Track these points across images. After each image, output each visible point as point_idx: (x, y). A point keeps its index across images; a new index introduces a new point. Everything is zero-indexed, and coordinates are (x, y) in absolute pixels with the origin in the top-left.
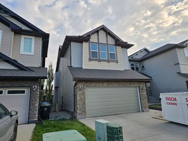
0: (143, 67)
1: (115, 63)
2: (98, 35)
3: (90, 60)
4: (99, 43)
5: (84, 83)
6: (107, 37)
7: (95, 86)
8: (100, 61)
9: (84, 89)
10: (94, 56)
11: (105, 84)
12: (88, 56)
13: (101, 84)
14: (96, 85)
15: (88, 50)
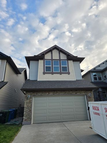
0: (105, 77)
1: (67, 75)
2: (52, 54)
3: (44, 73)
4: (52, 59)
5: (31, 93)
6: (59, 54)
7: (41, 95)
8: (52, 73)
9: (31, 98)
10: (48, 70)
11: (51, 93)
12: (43, 70)
13: (48, 93)
14: (43, 94)
15: (43, 66)
